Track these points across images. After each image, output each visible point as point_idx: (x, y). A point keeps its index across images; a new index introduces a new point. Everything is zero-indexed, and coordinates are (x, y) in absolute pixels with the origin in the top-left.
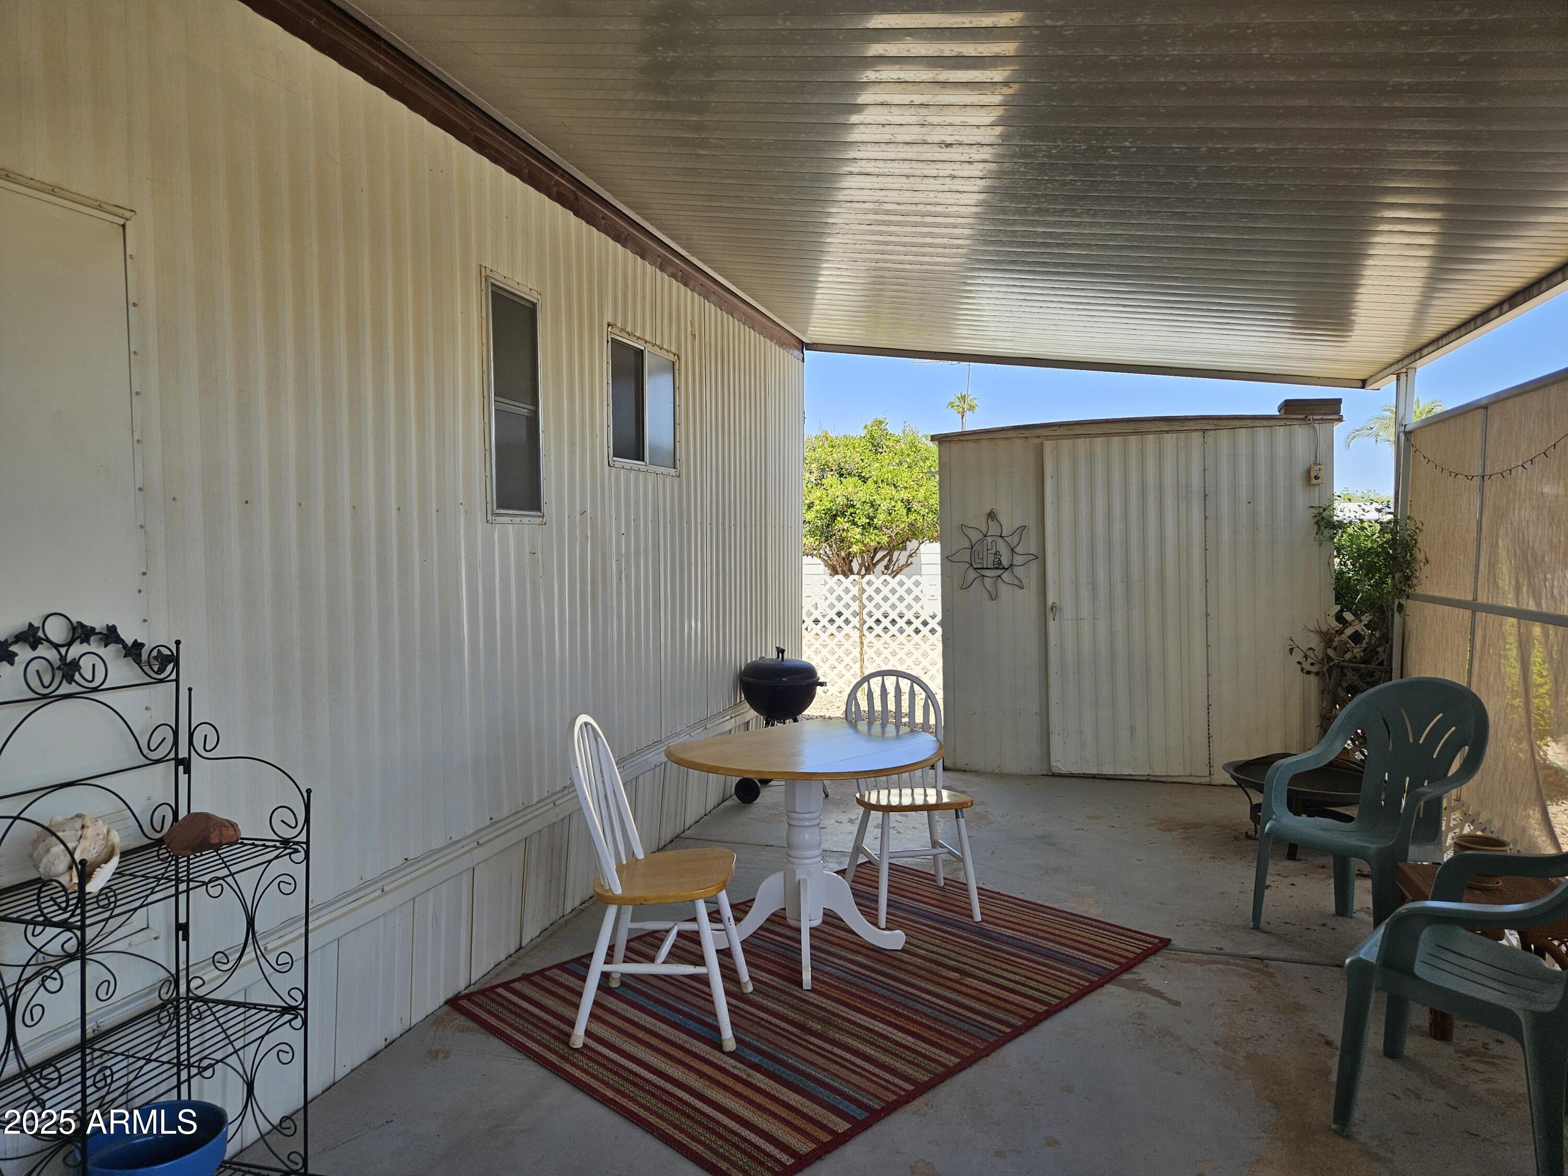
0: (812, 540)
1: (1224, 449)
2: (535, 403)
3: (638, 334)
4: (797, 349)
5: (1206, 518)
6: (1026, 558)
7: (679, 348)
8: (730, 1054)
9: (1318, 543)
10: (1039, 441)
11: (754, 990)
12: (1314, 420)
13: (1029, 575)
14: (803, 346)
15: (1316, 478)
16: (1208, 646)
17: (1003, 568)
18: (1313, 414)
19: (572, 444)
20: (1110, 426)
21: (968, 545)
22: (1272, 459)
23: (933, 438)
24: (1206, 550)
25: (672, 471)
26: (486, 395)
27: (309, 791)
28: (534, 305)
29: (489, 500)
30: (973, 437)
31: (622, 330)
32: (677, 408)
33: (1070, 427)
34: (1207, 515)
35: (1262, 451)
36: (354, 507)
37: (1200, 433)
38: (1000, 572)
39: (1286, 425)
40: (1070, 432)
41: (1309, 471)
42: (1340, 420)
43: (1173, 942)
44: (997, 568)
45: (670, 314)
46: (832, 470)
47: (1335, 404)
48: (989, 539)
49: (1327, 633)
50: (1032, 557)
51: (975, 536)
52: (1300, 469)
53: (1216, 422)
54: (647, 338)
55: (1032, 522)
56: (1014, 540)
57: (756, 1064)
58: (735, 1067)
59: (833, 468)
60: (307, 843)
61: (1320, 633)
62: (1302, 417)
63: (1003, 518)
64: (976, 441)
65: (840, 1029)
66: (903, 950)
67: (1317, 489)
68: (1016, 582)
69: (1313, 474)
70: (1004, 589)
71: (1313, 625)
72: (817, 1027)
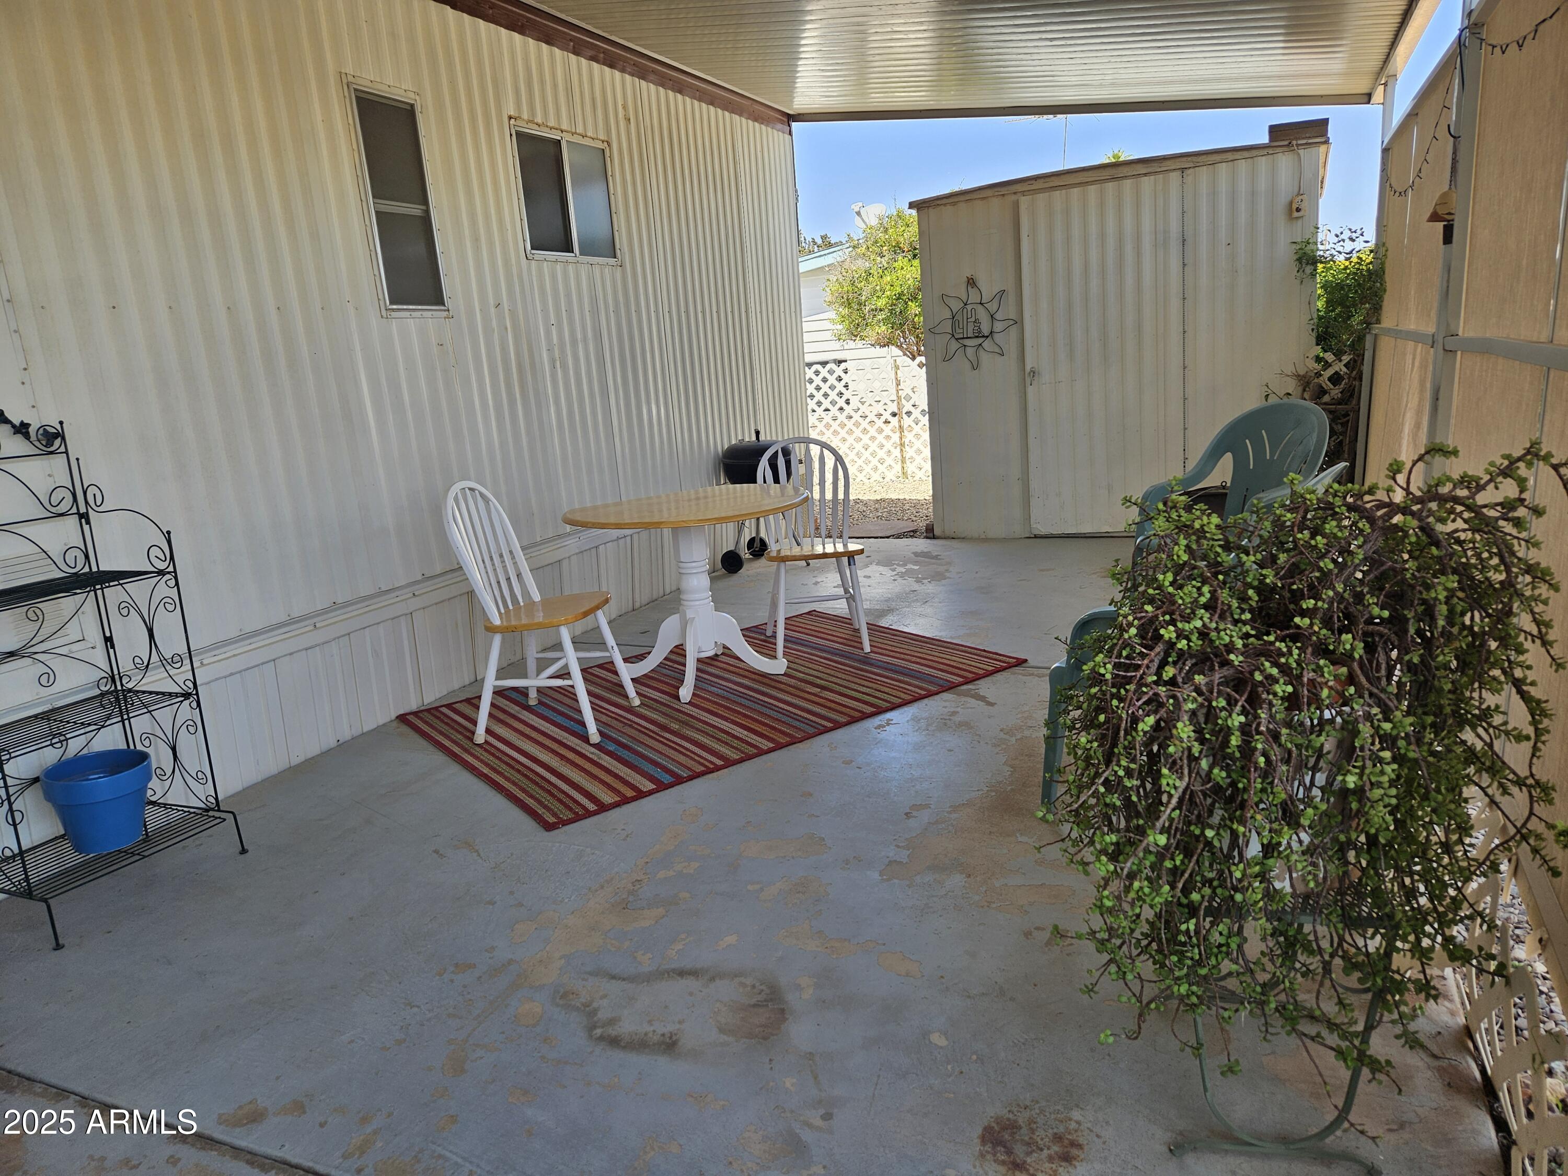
0: (884, 328)
1: (1204, 188)
2: (425, 202)
3: (551, 124)
4: (782, 122)
5: (1184, 265)
6: (1006, 324)
7: (608, 131)
8: (593, 745)
9: (1299, 282)
10: (1014, 197)
11: (642, 704)
12: (1298, 145)
13: (1007, 340)
14: (791, 118)
15: (1298, 210)
16: (1185, 399)
17: (983, 336)
18: (1297, 139)
19: (476, 240)
20: (1090, 173)
21: (949, 315)
22: (1253, 193)
23: (912, 205)
24: (1184, 299)
25: (612, 261)
26: (363, 198)
27: (169, 533)
28: (412, 106)
29: (381, 297)
30: (951, 200)
31: (529, 121)
32: (612, 197)
33: (1047, 180)
34: (1186, 262)
35: (1243, 186)
36: (229, 308)
37: (1178, 173)
38: (980, 340)
39: (1268, 154)
40: (1047, 185)
41: (1291, 203)
42: (1327, 142)
43: (1029, 661)
44: (977, 337)
45: (593, 100)
46: (903, 252)
47: (1323, 124)
48: (969, 307)
49: (1304, 376)
50: (1012, 322)
51: (956, 306)
52: (1282, 200)
53: (1194, 159)
54: (564, 127)
55: (1010, 287)
56: (993, 307)
57: (611, 751)
58: (592, 753)
59: (906, 249)
60: (175, 572)
61: (1299, 377)
62: (1286, 143)
63: (982, 283)
64: (954, 204)
65: (693, 727)
66: (785, 675)
67: (1300, 222)
68: (997, 350)
69: (1294, 206)
70: (984, 357)
71: (1290, 370)
72: (675, 726)
